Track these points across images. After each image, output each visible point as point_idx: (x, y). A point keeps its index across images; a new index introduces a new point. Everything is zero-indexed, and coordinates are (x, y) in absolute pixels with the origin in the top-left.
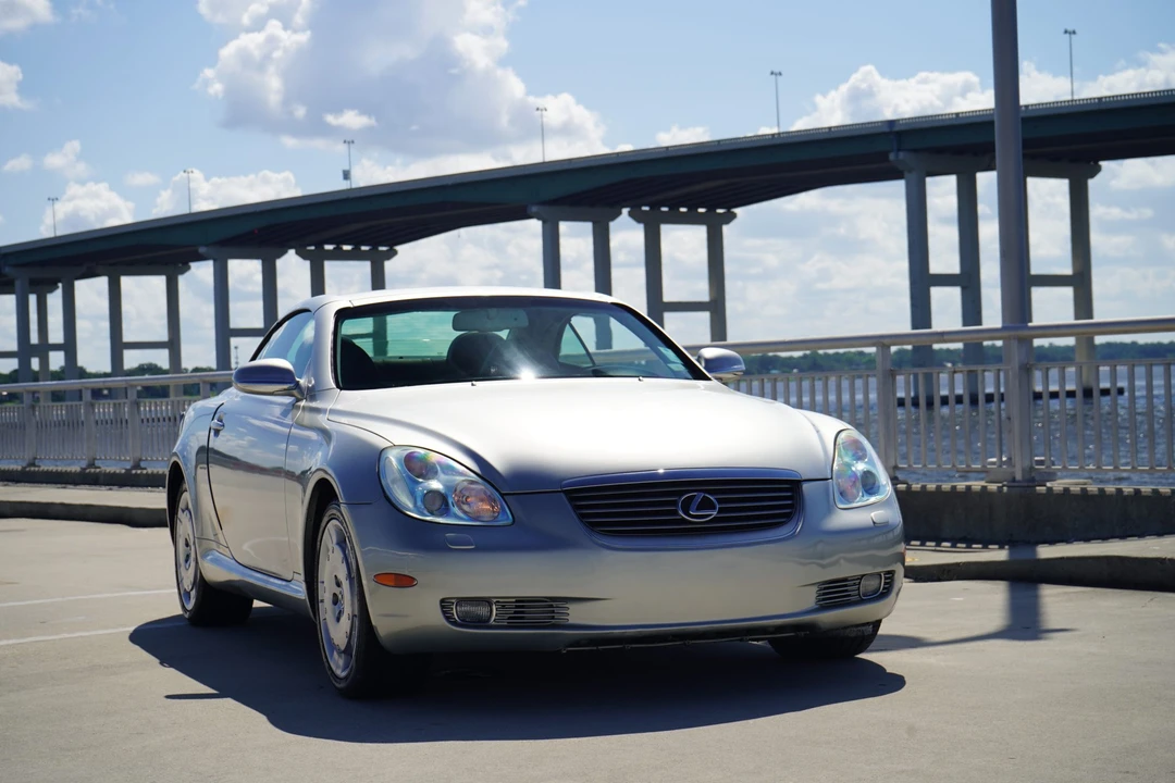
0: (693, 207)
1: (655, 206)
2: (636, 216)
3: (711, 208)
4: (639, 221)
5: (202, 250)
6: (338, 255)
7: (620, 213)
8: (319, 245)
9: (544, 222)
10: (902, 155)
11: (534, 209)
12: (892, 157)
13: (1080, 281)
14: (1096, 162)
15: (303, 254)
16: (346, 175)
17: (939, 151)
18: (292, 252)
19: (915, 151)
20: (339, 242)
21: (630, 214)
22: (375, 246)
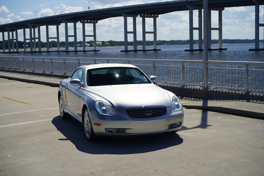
0: (151, 15)
1: (144, 14)
2: (141, 16)
3: (154, 15)
4: (141, 17)
5: (63, 21)
6: (87, 22)
7: (138, 16)
8: (84, 21)
9: (124, 17)
10: (189, 6)
11: (123, 15)
12: (187, 6)
13: (220, 29)
14: (224, 8)
15: (81, 22)
16: (89, 8)
17: (195, 5)
18: (79, 22)
19: (191, 5)
20: (87, 20)
21: (140, 16)
22: (94, 21)
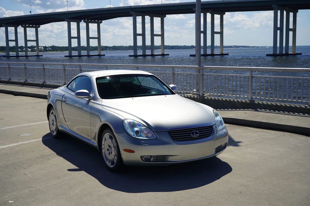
0: (95, 20)
1: (88, 20)
2: (85, 22)
3: (98, 20)
4: (85, 23)
5: (3, 25)
6: (29, 27)
7: (82, 21)
8: (25, 25)
9: (68, 22)
10: (132, 12)
11: (66, 20)
12: (130, 13)
13: (162, 35)
14: (165, 15)
15: (22, 26)
16: (30, 12)
17: (139, 12)
18: (20, 26)
19: (135, 12)
20: (29, 24)
21: (83, 21)
22: (36, 26)
